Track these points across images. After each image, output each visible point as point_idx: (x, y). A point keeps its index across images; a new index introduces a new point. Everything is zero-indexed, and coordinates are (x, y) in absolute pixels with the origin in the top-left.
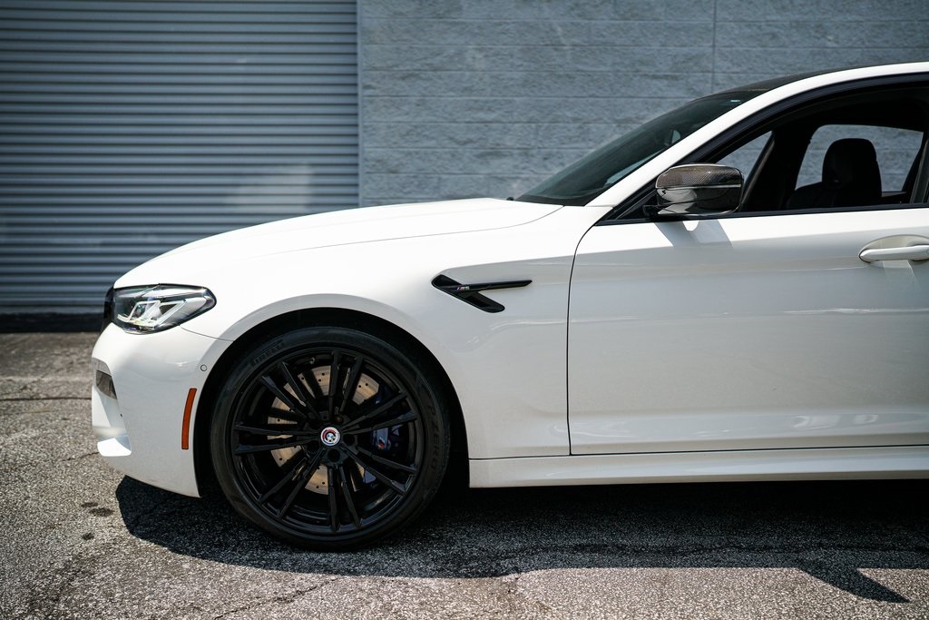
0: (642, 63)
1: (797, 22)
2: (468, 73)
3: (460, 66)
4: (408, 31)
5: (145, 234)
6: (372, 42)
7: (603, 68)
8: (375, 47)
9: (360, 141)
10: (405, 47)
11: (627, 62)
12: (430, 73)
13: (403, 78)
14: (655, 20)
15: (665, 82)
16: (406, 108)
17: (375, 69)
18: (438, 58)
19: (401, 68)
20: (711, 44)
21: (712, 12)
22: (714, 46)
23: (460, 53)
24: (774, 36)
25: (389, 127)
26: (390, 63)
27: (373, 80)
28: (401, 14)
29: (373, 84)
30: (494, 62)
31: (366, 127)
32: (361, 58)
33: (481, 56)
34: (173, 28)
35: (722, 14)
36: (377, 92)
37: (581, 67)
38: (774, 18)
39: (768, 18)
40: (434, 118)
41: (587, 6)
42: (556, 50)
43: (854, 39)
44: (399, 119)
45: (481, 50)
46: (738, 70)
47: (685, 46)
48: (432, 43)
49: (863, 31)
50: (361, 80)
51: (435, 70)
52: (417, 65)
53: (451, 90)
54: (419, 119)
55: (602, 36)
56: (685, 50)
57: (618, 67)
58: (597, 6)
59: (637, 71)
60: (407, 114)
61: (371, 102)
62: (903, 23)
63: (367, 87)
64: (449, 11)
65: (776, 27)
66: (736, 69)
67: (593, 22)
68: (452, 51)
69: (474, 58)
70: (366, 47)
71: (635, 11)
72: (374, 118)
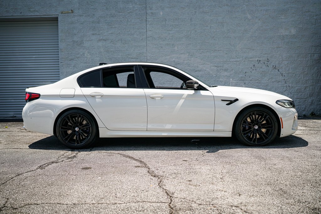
0: (128, 55)
1: (167, 44)
2: (86, 59)
3: (83, 57)
4: (71, 49)
5: (11, 100)
6: (62, 52)
7: (119, 56)
8: (63, 53)
9: (60, 76)
10: (70, 53)
11: (125, 55)
12: (76, 59)
13: (70, 60)
14: (132, 44)
15: (135, 59)
16: (71, 68)
17: (63, 58)
18: (78, 55)
19: (69, 58)
20: (146, 50)
21: (146, 42)
22: (147, 50)
23: (84, 54)
24: (162, 47)
25: (67, 72)
26: (67, 57)
27: (63, 61)
28: (69, 45)
29: (63, 62)
30: (92, 56)
31: (61, 72)
32: (60, 55)
33: (89, 54)
34: (17, 49)
35: (148, 42)
36: (64, 64)
37: (113, 56)
38: (161, 43)
39: (160, 43)
40: (78, 70)
41: (114, 42)
42: (107, 52)
43: (182, 48)
44: (69, 70)
45: (89, 53)
46: (153, 56)
47: (140, 50)
48: (77, 52)
49: (184, 46)
50: (60, 61)
51: (78, 58)
52: (73, 57)
53: (82, 63)
54: (74, 70)
55: (119, 49)
56: (139, 51)
57: (122, 56)
58: (117, 41)
59: (128, 57)
60: (71, 69)
61: (62, 66)
62: (194, 44)
63: (61, 63)
64: (81, 44)
65: (162, 45)
66: (152, 56)
67: (116, 45)
68: (82, 53)
69: (87, 55)
70: (61, 53)
71: (127, 42)
72: (63, 70)
